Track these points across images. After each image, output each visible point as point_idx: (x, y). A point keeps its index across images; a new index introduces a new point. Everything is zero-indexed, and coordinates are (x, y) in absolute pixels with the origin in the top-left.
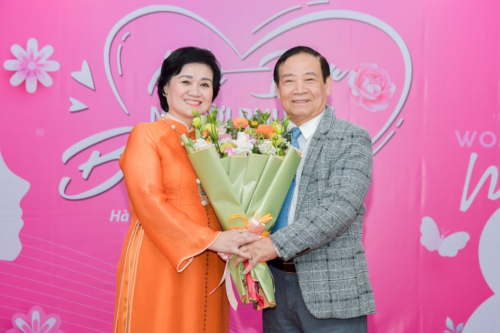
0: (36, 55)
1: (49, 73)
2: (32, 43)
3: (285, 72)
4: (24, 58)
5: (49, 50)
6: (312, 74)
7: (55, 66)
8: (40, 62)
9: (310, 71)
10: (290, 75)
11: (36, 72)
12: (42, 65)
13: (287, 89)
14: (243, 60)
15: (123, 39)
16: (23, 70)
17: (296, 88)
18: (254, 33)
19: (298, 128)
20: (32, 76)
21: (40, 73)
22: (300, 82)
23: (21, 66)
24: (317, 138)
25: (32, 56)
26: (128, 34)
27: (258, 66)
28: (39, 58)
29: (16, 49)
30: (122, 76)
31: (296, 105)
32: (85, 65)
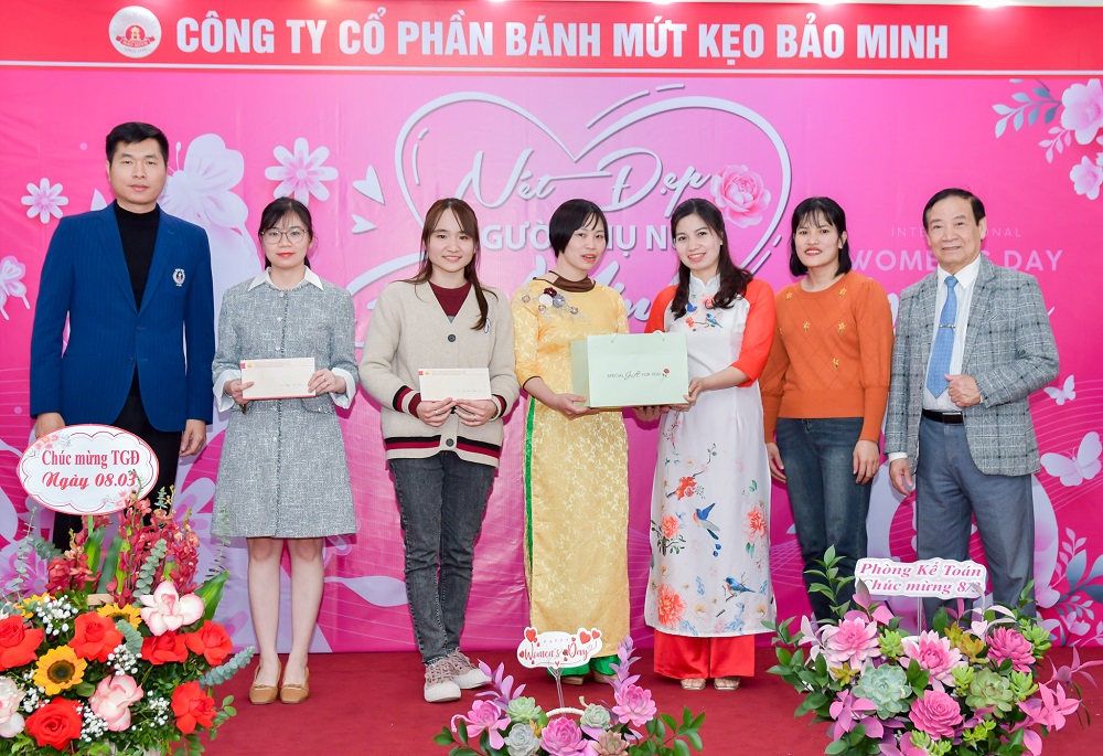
0: (307, 160)
1: (324, 183)
2: (301, 144)
3: (933, 218)
4: (291, 164)
5: (323, 153)
6: (963, 217)
7: (331, 174)
8: (312, 169)
9: (959, 215)
10: (938, 220)
11: (307, 182)
12: (315, 173)
13: (936, 236)
14: (577, 162)
15: (420, 137)
16: (290, 179)
17: (945, 235)
18: (589, 128)
19: (953, 277)
20: (302, 187)
21: (312, 183)
22: (949, 226)
23: (287, 174)
24: (981, 287)
25: (301, 161)
26: (425, 130)
27: (595, 170)
28: (311, 164)
29: (280, 153)
30: (419, 185)
31: (947, 252)
32: (371, 171)
